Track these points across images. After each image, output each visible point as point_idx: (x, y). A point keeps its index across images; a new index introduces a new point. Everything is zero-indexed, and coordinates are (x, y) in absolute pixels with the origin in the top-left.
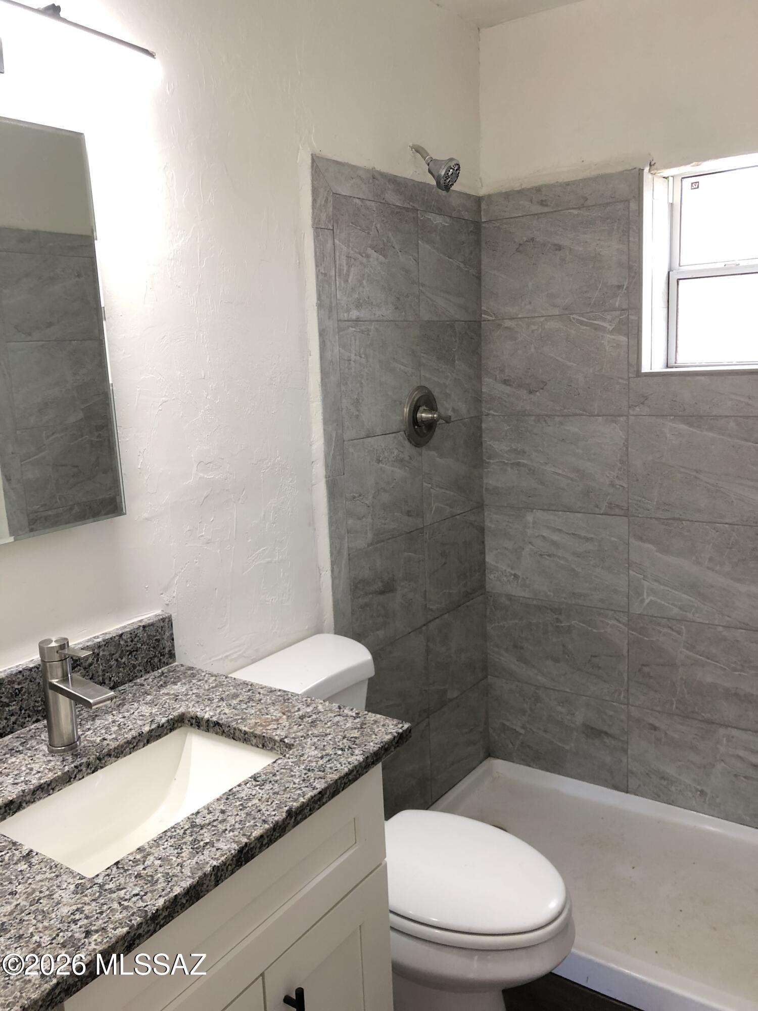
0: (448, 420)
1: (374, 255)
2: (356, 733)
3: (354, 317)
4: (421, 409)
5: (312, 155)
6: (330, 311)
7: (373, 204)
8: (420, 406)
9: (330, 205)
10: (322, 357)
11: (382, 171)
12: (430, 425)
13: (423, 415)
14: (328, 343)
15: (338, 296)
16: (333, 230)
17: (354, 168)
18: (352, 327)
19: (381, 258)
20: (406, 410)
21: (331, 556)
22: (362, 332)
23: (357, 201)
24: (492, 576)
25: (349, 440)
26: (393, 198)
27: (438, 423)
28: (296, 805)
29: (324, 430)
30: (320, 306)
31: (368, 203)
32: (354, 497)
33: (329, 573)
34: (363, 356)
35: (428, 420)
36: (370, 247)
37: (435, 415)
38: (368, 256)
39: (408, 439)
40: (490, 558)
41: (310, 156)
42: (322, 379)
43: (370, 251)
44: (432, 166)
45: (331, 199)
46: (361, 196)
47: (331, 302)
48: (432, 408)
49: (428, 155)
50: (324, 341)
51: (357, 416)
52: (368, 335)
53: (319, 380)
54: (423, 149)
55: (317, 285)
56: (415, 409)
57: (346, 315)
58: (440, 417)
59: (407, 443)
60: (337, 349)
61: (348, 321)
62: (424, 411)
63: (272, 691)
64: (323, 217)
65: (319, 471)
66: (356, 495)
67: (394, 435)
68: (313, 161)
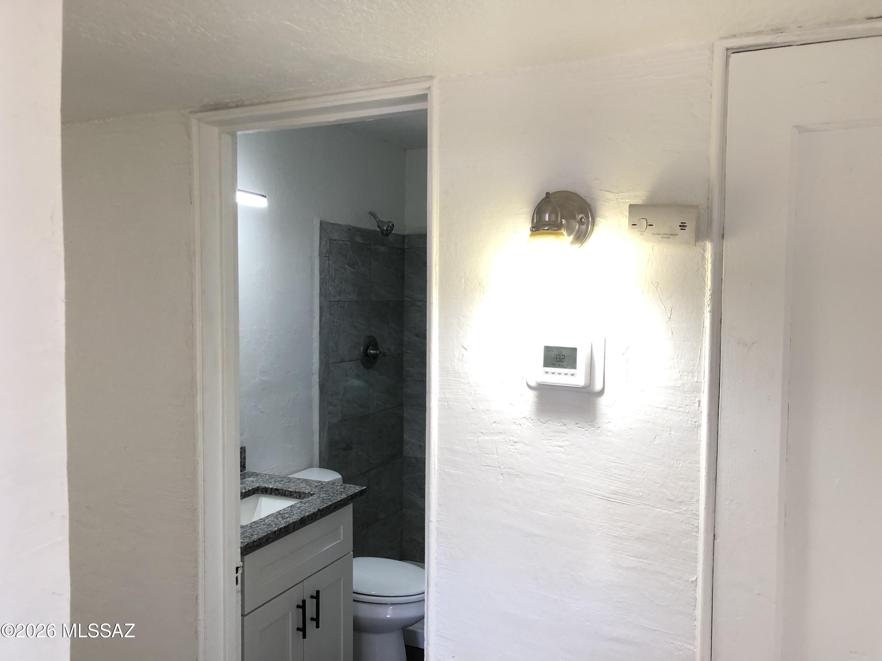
0: (384, 355)
1: (348, 268)
2: (342, 490)
3: (337, 300)
4: (370, 348)
5: (320, 221)
6: (326, 296)
7: (349, 242)
8: (370, 347)
9: (328, 244)
10: (320, 320)
11: (354, 226)
12: (375, 357)
13: (371, 351)
14: (324, 313)
15: (330, 289)
16: (329, 257)
17: (339, 225)
18: (336, 305)
19: (352, 270)
20: (362, 348)
21: (319, 426)
22: (341, 307)
23: (341, 242)
24: (407, 447)
25: (332, 364)
26: (358, 239)
27: (379, 356)
28: (321, 508)
29: (320, 358)
30: (321, 294)
31: (346, 242)
32: (333, 394)
33: (318, 435)
34: (341, 319)
35: (373, 354)
36: (347, 264)
37: (378, 352)
38: (345, 269)
39: (362, 364)
40: (406, 436)
41: (320, 222)
42: (320, 331)
43: (346, 266)
44: (380, 224)
45: (328, 242)
46: (343, 239)
47: (326, 292)
48: (376, 347)
49: (378, 218)
50: (322, 312)
51: (337, 351)
52: (344, 308)
53: (319, 331)
54: (375, 214)
55: (320, 284)
56: (366, 348)
57: (333, 298)
58: (380, 353)
59: (361, 366)
60: (328, 316)
61: (334, 301)
62: (372, 349)
63: (299, 479)
64: (325, 251)
65: (316, 379)
66: (334, 393)
67: (354, 361)
68: (321, 224)
